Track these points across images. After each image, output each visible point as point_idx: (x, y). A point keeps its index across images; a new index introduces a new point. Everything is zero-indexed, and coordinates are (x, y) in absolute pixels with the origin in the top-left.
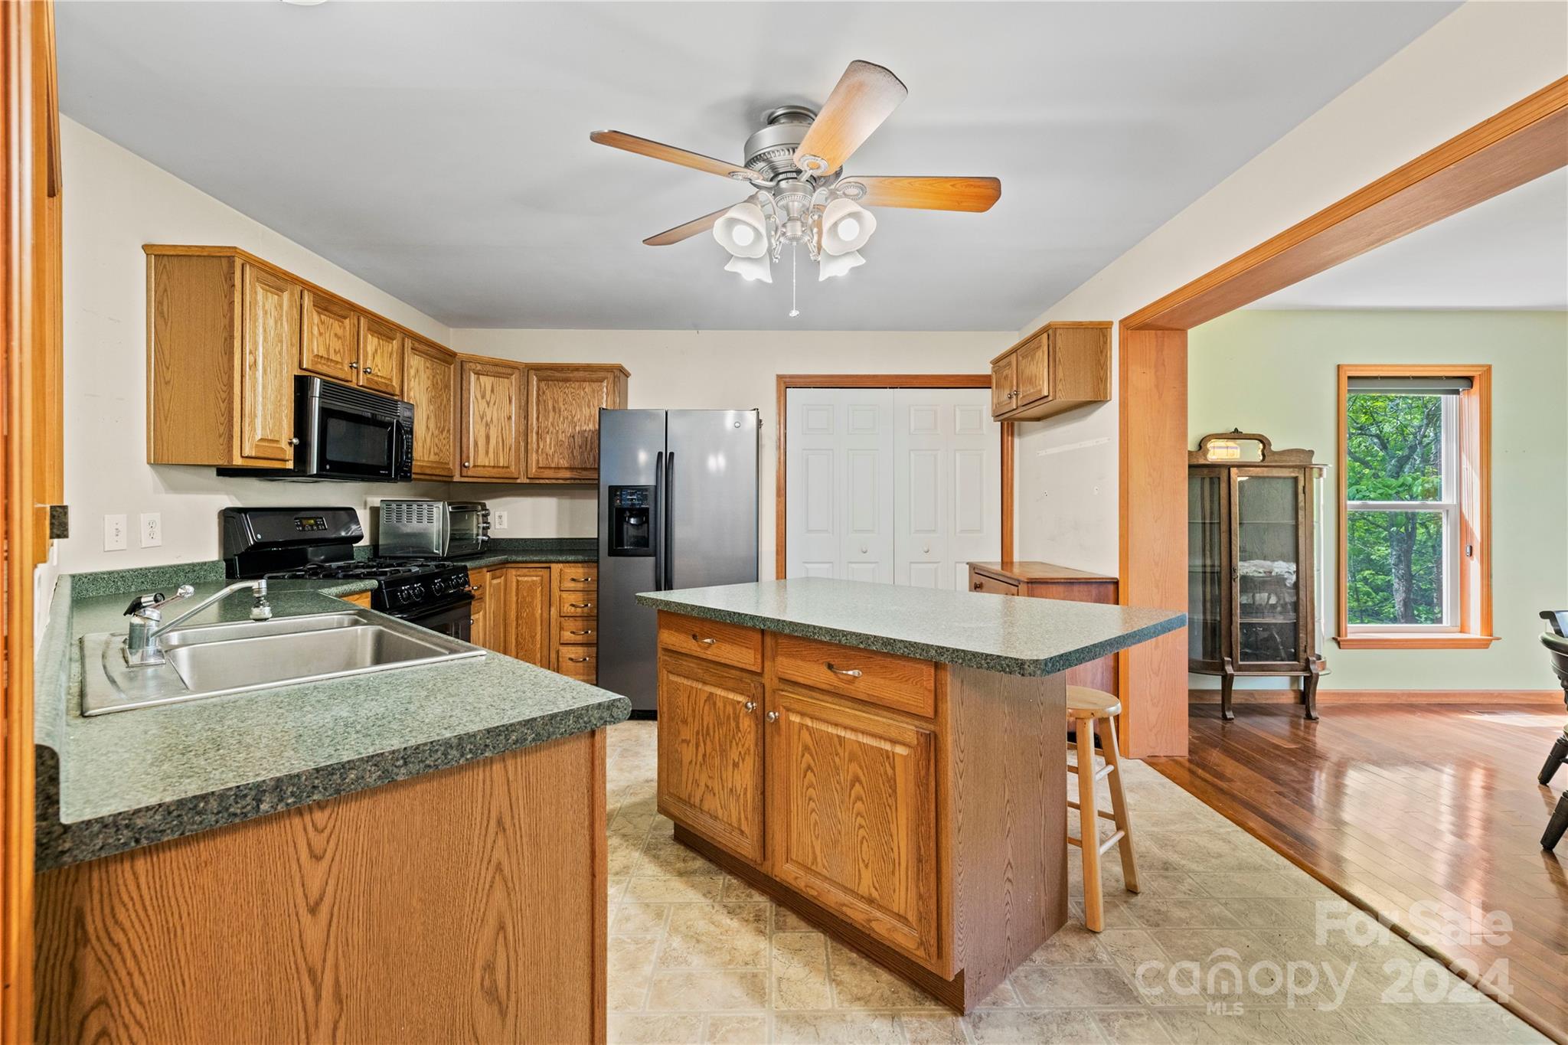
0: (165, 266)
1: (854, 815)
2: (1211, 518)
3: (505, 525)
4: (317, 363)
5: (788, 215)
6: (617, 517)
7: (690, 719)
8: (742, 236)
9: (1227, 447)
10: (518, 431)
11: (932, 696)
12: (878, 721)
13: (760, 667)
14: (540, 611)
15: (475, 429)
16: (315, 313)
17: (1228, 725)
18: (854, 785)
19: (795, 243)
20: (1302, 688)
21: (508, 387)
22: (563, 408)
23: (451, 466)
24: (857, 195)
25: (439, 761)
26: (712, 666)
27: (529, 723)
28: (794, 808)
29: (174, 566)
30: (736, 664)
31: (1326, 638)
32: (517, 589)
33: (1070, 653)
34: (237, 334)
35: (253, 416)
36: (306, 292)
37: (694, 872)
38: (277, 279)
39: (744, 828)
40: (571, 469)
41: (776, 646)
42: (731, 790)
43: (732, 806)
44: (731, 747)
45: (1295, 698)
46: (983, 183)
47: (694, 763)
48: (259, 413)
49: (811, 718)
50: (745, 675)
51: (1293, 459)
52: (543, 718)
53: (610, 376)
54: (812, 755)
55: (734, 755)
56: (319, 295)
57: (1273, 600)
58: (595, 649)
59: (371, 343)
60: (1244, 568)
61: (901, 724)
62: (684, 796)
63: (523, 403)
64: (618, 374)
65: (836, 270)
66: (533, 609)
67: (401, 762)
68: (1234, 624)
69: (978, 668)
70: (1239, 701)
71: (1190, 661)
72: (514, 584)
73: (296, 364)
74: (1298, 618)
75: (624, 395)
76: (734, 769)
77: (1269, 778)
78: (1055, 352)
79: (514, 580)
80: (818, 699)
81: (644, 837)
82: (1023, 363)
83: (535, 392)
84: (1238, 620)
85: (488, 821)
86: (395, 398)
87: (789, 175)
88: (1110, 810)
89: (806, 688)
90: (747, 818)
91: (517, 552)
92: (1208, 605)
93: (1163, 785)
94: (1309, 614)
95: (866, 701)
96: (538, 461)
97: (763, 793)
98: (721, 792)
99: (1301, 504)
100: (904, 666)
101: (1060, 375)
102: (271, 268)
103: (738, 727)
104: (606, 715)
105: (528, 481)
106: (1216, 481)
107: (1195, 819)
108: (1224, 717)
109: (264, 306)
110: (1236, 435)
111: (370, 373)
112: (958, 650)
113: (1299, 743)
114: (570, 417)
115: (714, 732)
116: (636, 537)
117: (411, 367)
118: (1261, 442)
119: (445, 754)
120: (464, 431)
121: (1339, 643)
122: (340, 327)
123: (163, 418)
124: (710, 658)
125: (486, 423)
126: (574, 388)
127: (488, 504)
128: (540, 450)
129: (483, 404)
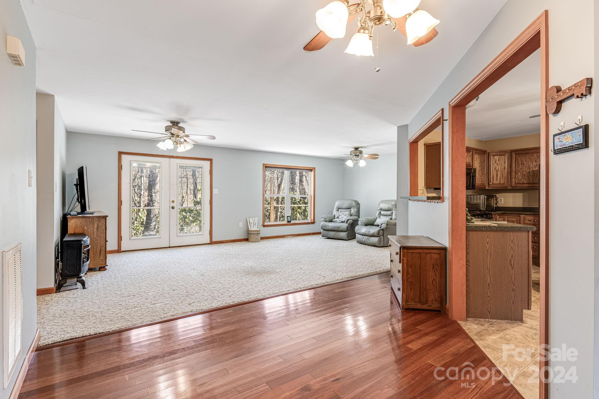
0: (428, 148)
3: (503, 202)
10: (508, 172)
15: (493, 172)
21: (504, 158)
22: (525, 163)
23: (485, 184)
40: (528, 183)
63: (510, 163)
83: (514, 159)
86: (471, 168)
96: (515, 181)
105: (511, 188)
114: (528, 166)
117: (475, 158)
120: (489, 174)
125: (497, 170)
126: (529, 156)
127: (497, 195)
128: (516, 178)
129: (495, 165)
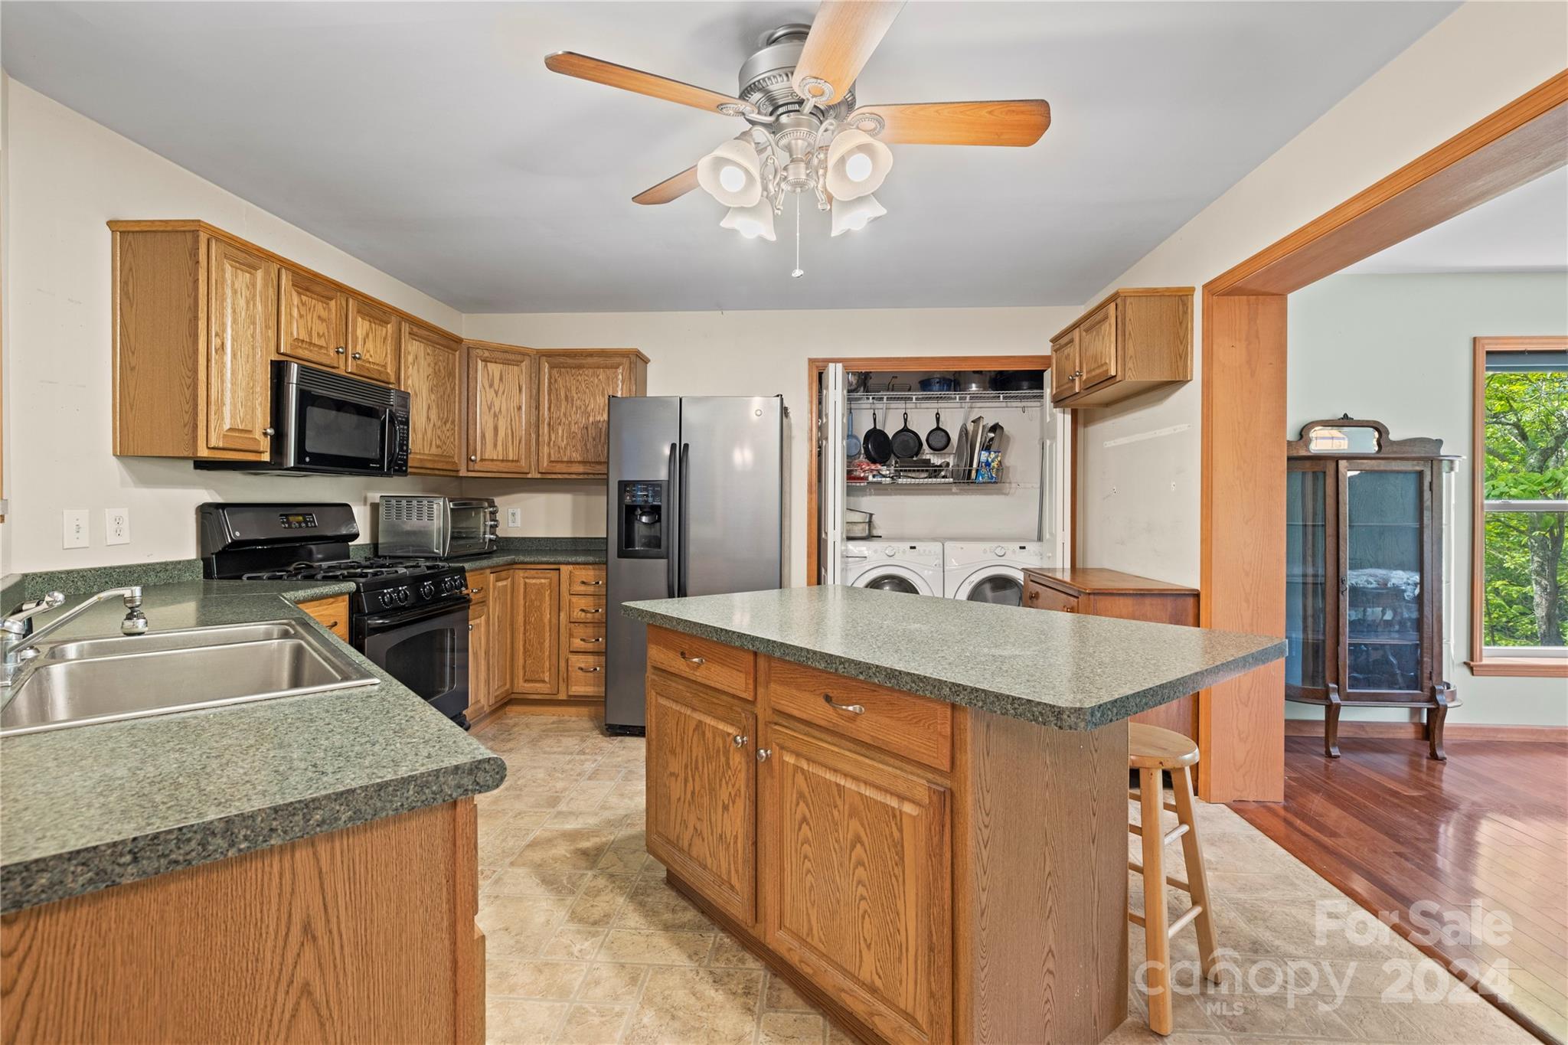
0: (130, 244)
1: (855, 883)
2: (1314, 520)
3: (519, 523)
4: (297, 347)
5: (791, 156)
6: (628, 514)
7: (678, 750)
8: (732, 181)
9: (1332, 438)
10: (528, 423)
11: (948, 745)
12: (882, 770)
13: (752, 694)
14: (548, 616)
15: (483, 419)
16: (295, 294)
17: (1333, 765)
18: (855, 846)
19: (798, 190)
20: (1425, 721)
21: (518, 375)
22: (576, 397)
23: (456, 459)
24: (875, 129)
25: (194, 854)
26: (701, 689)
27: (344, 796)
28: (787, 866)
29: (144, 565)
30: (726, 689)
31: (1455, 662)
32: (525, 592)
33: (1127, 697)
34: (202, 316)
35: (221, 404)
36: (283, 271)
37: (682, 927)
38: (250, 256)
39: (734, 881)
40: (584, 462)
41: (770, 669)
42: (721, 836)
43: (722, 854)
44: (720, 786)
45: (1416, 732)
46: (1028, 108)
47: (682, 799)
48: (228, 400)
49: (806, 759)
50: (736, 702)
51: (1416, 449)
52: (365, 788)
53: (626, 362)
54: (807, 805)
55: (724, 795)
56: (298, 274)
57: (1388, 616)
58: (603, 659)
59: (362, 327)
60: (1353, 578)
61: (910, 777)
62: (673, 837)
63: (534, 392)
64: (636, 361)
65: (850, 223)
66: (542, 615)
67: (128, 858)
68: (1341, 644)
69: (1002, 714)
70: (1345, 734)
71: (1288, 687)
72: (522, 586)
73: (273, 348)
74: (1421, 639)
75: (643, 383)
76: (723, 812)
77: (1387, 834)
78: (1124, 324)
79: (522, 581)
80: (814, 737)
81: (633, 879)
82: (1087, 338)
83: (546, 380)
84: (1346, 640)
85: (289, 929)
86: (391, 386)
87: (791, 107)
88: (1183, 877)
89: (802, 724)
90: (737, 871)
91: (528, 552)
92: (1310, 620)
93: (1252, 839)
94: (1435, 634)
95: (870, 745)
96: (549, 455)
97: (755, 843)
98: (711, 838)
99: (1427, 503)
100: (915, 704)
101: (1130, 351)
102: (242, 244)
103: (728, 764)
104: (467, 781)
105: (539, 476)
106: (1321, 476)
107: (1292, 884)
108: (1328, 754)
109: (233, 284)
110: (1345, 422)
111: (359, 359)
112: (977, 690)
113: (1423, 789)
114: (583, 407)
115: (703, 767)
116: (646, 537)
117: (409, 353)
118: (1377, 429)
119: (203, 844)
120: (471, 422)
121: (1471, 669)
122: (324, 309)
123: (128, 407)
124: (699, 680)
125: (495, 413)
126: (587, 376)
127: (498, 500)
128: (552, 443)
129: (491, 394)
